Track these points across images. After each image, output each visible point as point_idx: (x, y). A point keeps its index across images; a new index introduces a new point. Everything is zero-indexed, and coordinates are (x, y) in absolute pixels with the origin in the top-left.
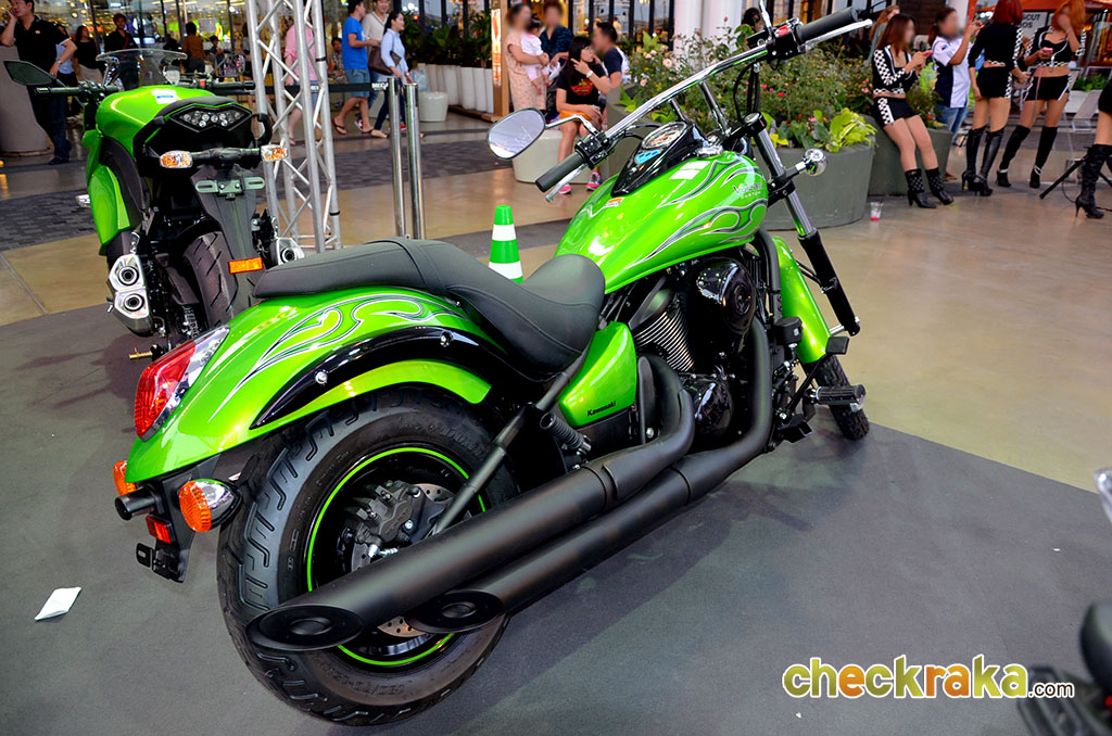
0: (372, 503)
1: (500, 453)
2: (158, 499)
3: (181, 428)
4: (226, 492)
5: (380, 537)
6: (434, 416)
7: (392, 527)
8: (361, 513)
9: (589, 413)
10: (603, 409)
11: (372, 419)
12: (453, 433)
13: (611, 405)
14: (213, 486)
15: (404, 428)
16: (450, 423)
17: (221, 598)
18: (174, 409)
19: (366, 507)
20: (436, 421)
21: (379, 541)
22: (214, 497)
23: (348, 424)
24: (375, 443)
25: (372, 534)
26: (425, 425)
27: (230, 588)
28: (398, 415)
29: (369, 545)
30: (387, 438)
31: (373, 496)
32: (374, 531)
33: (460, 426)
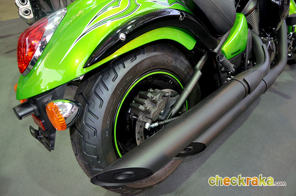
0: (146, 102)
1: (199, 74)
2: (35, 107)
3: (46, 65)
4: (73, 106)
5: (151, 119)
6: (170, 56)
7: (156, 114)
8: (141, 107)
9: (232, 54)
10: (237, 52)
11: (143, 58)
12: (177, 64)
13: (239, 50)
14: (65, 104)
15: (157, 63)
16: (176, 59)
17: (73, 149)
18: (39, 57)
19: (143, 104)
20: (170, 59)
21: (150, 121)
22: (66, 110)
23: (132, 61)
24: (144, 70)
25: (146, 117)
26: (166, 60)
27: (78, 146)
28: (154, 56)
29: (145, 123)
30: (149, 67)
31: (146, 98)
32: (148, 116)
33: (179, 61)
